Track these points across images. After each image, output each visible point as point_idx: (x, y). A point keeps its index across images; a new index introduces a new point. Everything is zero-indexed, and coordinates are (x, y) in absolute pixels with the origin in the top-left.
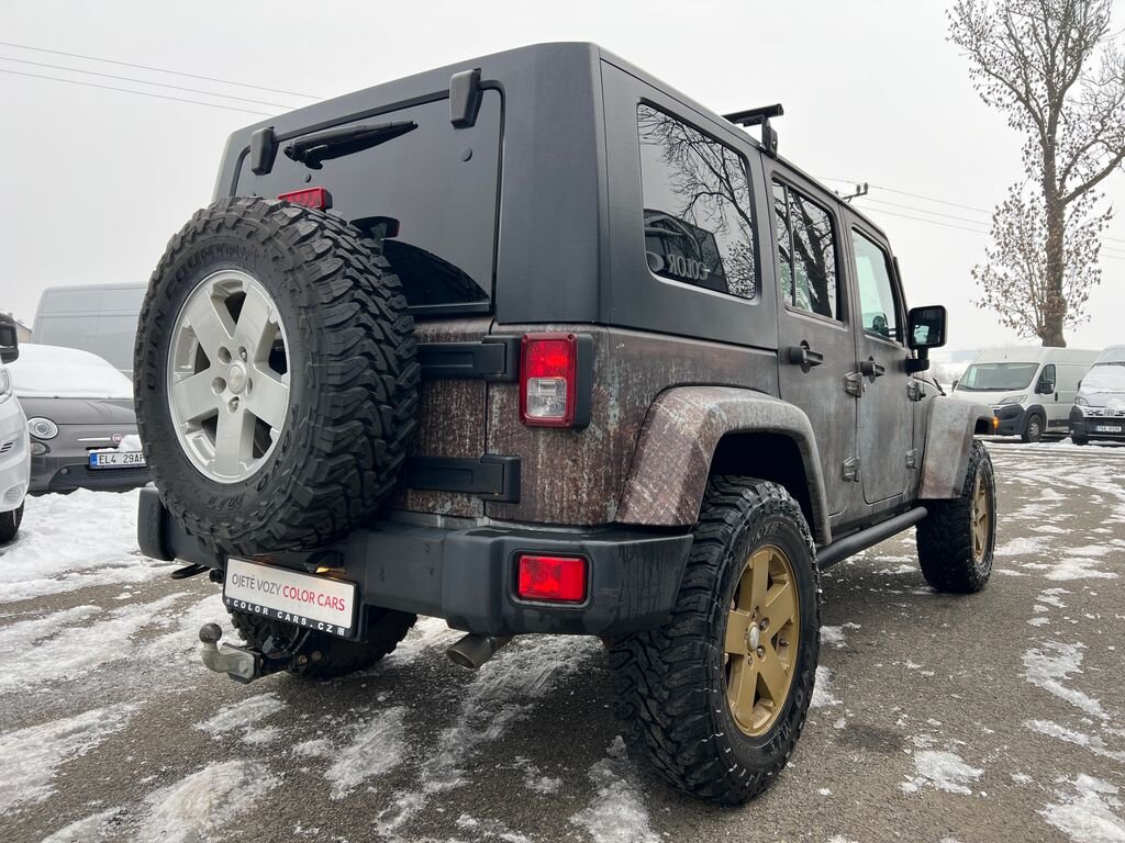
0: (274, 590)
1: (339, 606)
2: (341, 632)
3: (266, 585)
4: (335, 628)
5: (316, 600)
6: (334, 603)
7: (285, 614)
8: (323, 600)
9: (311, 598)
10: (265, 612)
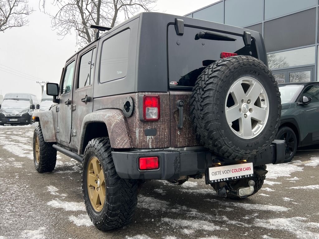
0: (229, 172)
1: (249, 169)
2: (252, 175)
3: (226, 172)
4: (250, 175)
5: (242, 170)
6: (248, 169)
7: (234, 177)
8: (244, 169)
9: (241, 170)
10: (228, 179)
